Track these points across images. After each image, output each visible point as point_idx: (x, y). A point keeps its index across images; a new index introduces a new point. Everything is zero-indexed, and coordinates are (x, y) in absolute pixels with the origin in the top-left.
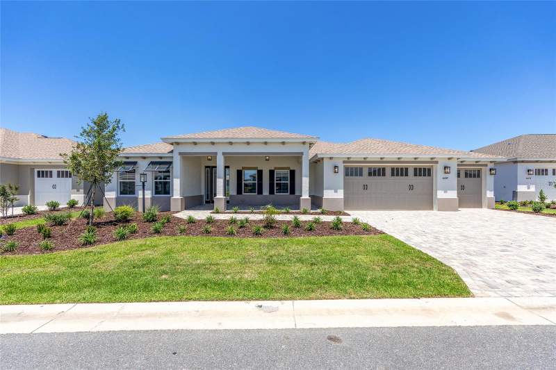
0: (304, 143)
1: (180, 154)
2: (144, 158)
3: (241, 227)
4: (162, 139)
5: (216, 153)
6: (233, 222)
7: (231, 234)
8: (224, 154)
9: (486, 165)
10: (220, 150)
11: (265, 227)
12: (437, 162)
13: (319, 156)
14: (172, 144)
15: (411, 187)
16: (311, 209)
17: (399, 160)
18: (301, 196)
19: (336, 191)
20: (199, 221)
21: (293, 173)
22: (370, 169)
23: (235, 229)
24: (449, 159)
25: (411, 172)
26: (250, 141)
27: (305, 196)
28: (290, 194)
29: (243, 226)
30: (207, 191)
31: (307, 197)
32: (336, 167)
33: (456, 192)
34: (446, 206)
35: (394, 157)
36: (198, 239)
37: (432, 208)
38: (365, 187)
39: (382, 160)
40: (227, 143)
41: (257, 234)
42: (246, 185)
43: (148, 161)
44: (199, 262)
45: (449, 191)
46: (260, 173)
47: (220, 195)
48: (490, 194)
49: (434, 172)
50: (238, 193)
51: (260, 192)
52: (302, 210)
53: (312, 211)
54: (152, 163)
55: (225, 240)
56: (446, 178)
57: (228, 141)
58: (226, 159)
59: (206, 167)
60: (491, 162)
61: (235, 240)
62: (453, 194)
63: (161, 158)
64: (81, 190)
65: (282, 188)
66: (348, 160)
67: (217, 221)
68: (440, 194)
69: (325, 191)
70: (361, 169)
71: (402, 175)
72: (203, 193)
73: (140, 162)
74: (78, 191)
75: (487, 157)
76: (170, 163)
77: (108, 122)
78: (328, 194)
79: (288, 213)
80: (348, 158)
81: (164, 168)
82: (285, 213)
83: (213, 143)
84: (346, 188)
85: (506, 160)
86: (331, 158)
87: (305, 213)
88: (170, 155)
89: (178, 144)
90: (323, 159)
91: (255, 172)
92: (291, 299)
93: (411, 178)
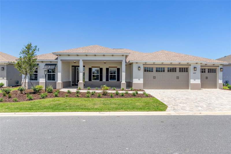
0: (123, 55)
1: (61, 60)
2: (42, 62)
3: (92, 95)
4: (53, 53)
5: (79, 60)
6: (89, 93)
7: (88, 97)
8: (83, 60)
9: (218, 66)
10: (81, 59)
11: (103, 95)
12: (190, 65)
13: (131, 62)
14: (57, 55)
15: (178, 78)
16: (126, 88)
17: (171, 64)
18: (121, 82)
19: (139, 80)
20: (73, 93)
21: (118, 70)
22: (157, 68)
23: (90, 95)
24: (196, 63)
25: (178, 70)
26: (96, 54)
27: (123, 81)
28: (117, 81)
29: (93, 94)
30: (73, 79)
31: (125, 82)
32: (139, 67)
33: (200, 80)
34: (195, 87)
35: (169, 62)
36: (75, 98)
37: (188, 89)
38: (154, 77)
39: (162, 64)
40: (85, 55)
41: (99, 97)
42: (94, 76)
43: (44, 64)
44: (78, 104)
45: (196, 80)
46: (101, 69)
47: (81, 81)
48: (220, 82)
49: (189, 70)
50: (89, 81)
51: (101, 80)
52: (121, 89)
53: (126, 89)
54: (46, 65)
55: (86, 99)
56: (195, 73)
57: (85, 54)
58: (84, 63)
59: (72, 66)
60: (221, 65)
61: (90, 99)
62: (198, 81)
63: (51, 62)
64: (5, 78)
65: (113, 78)
66: (145, 64)
67: (81, 93)
68: (192, 81)
69: (133, 79)
70: (152, 68)
71: (173, 71)
72: (71, 80)
73: (40, 64)
74: (3, 78)
75: (219, 62)
76: (56, 65)
77: (32, 47)
78: (135, 81)
79: (114, 90)
80: (145, 63)
81: (52, 67)
82: (113, 90)
83: (78, 55)
84: (145, 78)
85: (228, 64)
86: (137, 63)
87: (123, 90)
88: (56, 61)
89: (60, 55)
90: (133, 63)
91: (98, 69)
92: (109, 111)
93: (178, 73)
